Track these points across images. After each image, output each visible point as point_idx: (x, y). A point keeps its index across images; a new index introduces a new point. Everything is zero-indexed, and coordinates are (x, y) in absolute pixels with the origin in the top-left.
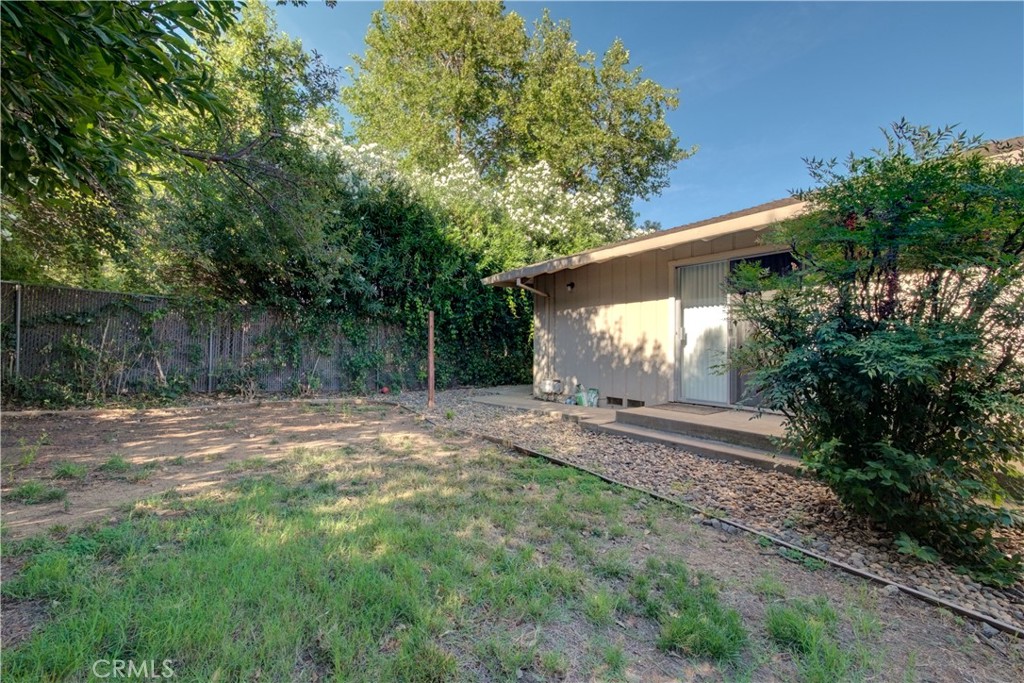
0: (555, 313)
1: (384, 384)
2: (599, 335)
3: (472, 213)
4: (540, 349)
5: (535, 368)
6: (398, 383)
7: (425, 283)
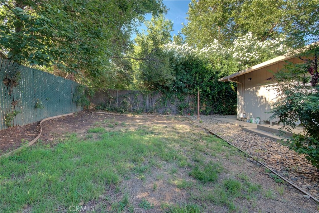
0: (244, 90)
1: (189, 112)
2: (260, 97)
3: (216, 58)
4: (239, 103)
5: (237, 109)
6: (193, 112)
7: (200, 82)
